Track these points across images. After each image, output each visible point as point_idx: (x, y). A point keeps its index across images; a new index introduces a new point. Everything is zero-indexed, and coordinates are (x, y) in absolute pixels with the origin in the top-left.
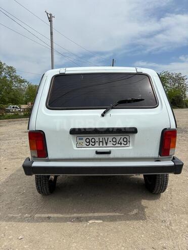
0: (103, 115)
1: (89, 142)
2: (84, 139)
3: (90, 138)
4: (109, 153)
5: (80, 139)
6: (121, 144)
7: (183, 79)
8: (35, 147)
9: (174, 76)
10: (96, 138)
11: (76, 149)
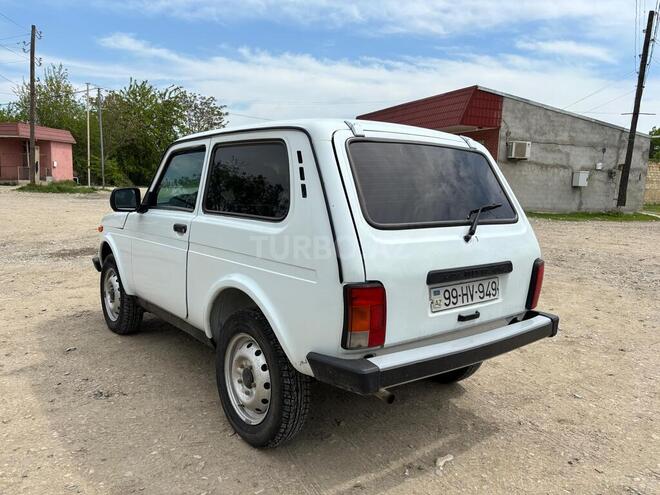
0: (467, 239)
1: (449, 298)
2: (442, 291)
3: (450, 289)
4: (476, 315)
5: (435, 294)
6: (489, 295)
7: (220, 114)
8: (366, 323)
9: (199, 103)
10: (458, 288)
11: (431, 315)
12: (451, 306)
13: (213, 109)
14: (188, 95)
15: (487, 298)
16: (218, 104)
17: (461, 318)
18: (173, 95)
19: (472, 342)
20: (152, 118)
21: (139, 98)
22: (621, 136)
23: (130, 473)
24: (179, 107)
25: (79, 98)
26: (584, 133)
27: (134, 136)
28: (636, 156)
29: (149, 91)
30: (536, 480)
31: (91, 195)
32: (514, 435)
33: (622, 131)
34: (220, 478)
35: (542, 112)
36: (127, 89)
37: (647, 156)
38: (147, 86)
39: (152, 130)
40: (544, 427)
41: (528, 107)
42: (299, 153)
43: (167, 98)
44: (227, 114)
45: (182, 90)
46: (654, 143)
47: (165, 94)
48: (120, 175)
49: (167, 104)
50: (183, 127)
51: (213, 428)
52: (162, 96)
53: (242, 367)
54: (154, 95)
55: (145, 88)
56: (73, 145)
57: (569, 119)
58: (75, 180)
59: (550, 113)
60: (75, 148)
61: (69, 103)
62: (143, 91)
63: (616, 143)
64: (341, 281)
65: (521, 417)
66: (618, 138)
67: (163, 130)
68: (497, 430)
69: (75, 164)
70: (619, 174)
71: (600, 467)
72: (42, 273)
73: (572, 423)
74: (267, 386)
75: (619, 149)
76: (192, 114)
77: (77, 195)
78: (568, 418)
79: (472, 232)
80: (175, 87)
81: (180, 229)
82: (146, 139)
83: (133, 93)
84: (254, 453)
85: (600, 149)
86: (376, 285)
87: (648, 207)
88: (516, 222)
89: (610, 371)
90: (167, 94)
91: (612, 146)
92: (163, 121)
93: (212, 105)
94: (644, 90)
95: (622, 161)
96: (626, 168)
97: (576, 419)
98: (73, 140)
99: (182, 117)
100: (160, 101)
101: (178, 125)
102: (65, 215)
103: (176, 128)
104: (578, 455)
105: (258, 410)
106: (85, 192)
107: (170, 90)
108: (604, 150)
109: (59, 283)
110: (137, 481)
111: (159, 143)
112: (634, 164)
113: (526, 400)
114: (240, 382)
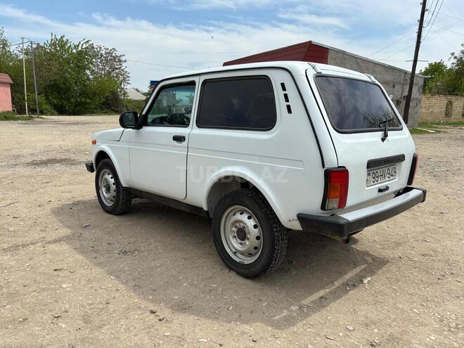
0: (383, 140)
1: (375, 178)
2: (371, 173)
3: (375, 172)
4: (387, 188)
5: (368, 175)
6: (393, 176)
7: (120, 61)
8: (338, 193)
9: (103, 52)
10: (378, 171)
11: (367, 188)
12: (376, 183)
13: (115, 58)
14: (95, 46)
15: (391, 178)
16: (118, 54)
17: (380, 191)
18: (84, 46)
19: (383, 206)
20: (69, 63)
21: (58, 48)
22: (405, 76)
23: (176, 297)
24: (89, 55)
25: (13, 49)
26: (381, 74)
27: (57, 77)
28: (415, 90)
29: (66, 43)
30: (425, 288)
31: (29, 122)
32: (400, 264)
33: (406, 73)
34: (235, 297)
35: (354, 60)
36: (49, 42)
37: (421, 90)
38: (64, 39)
39: (70, 73)
40: (416, 259)
41: (345, 56)
42: (283, 85)
43: (80, 49)
44: (125, 61)
45: (90, 43)
46: (426, 81)
47: (78, 45)
48: (47, 107)
49: (80, 53)
50: (93, 71)
51: (214, 269)
52: (76, 47)
53: (236, 227)
54: (70, 46)
55: (63, 41)
56: (11, 84)
57: (371, 64)
58: (14, 110)
59: (359, 60)
60: (12, 86)
61: (6, 53)
62: (61, 44)
63: (402, 81)
64: (323, 167)
65: (400, 254)
66: (403, 77)
67: (78, 73)
68: (388, 262)
69: (13, 98)
70: (404, 102)
71: (458, 279)
72: (31, 177)
73: (431, 256)
74: (258, 238)
75: (403, 85)
76: (99, 61)
77: (20, 121)
78: (426, 252)
79: (386, 135)
80: (85, 41)
81: (179, 139)
82: (66, 79)
83: (54, 44)
84: (248, 282)
85: (392, 85)
86: (343, 169)
87: (421, 124)
88: (402, 129)
89: (440, 226)
90: (80, 45)
91: (399, 83)
92: (78, 67)
93: (114, 55)
94: (421, 45)
95: (406, 94)
96: (408, 99)
97: (432, 253)
98: (11, 81)
99: (92, 63)
100: (74, 51)
101: (89, 69)
102: (21, 136)
103: (88, 72)
104: (443, 273)
105: (249, 254)
106: (24, 120)
107: (82, 42)
108: (394, 86)
109: (47, 183)
110: (184, 301)
111: (76, 83)
112: (413, 96)
113: (398, 244)
114: (234, 237)
